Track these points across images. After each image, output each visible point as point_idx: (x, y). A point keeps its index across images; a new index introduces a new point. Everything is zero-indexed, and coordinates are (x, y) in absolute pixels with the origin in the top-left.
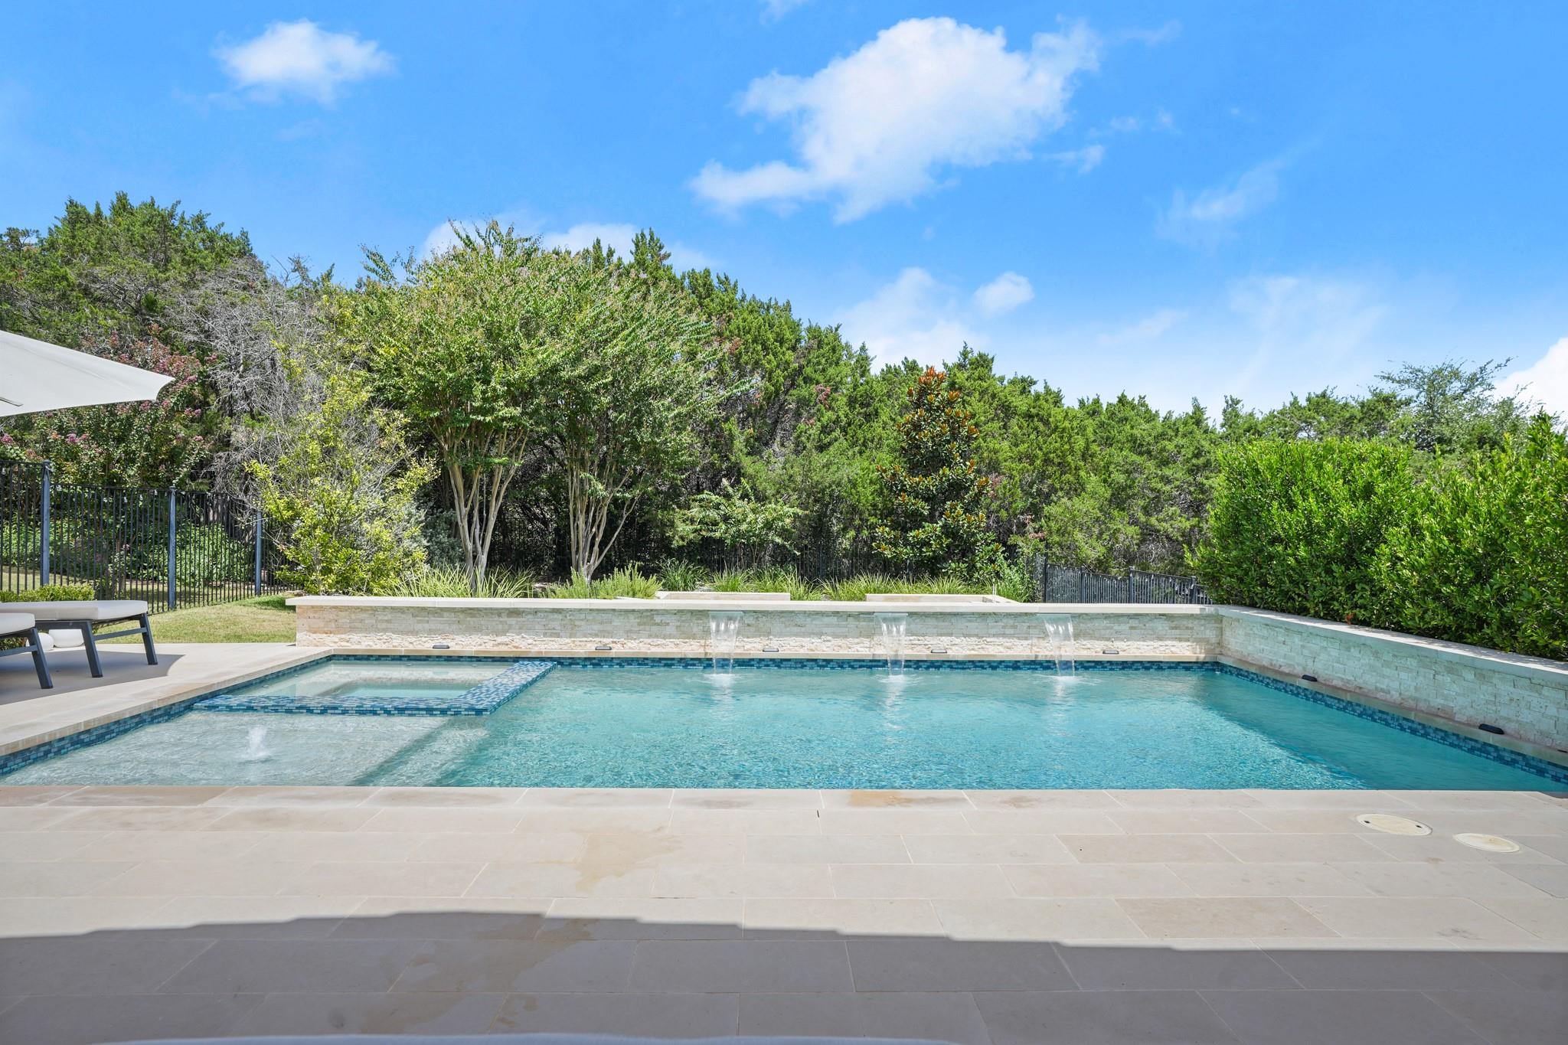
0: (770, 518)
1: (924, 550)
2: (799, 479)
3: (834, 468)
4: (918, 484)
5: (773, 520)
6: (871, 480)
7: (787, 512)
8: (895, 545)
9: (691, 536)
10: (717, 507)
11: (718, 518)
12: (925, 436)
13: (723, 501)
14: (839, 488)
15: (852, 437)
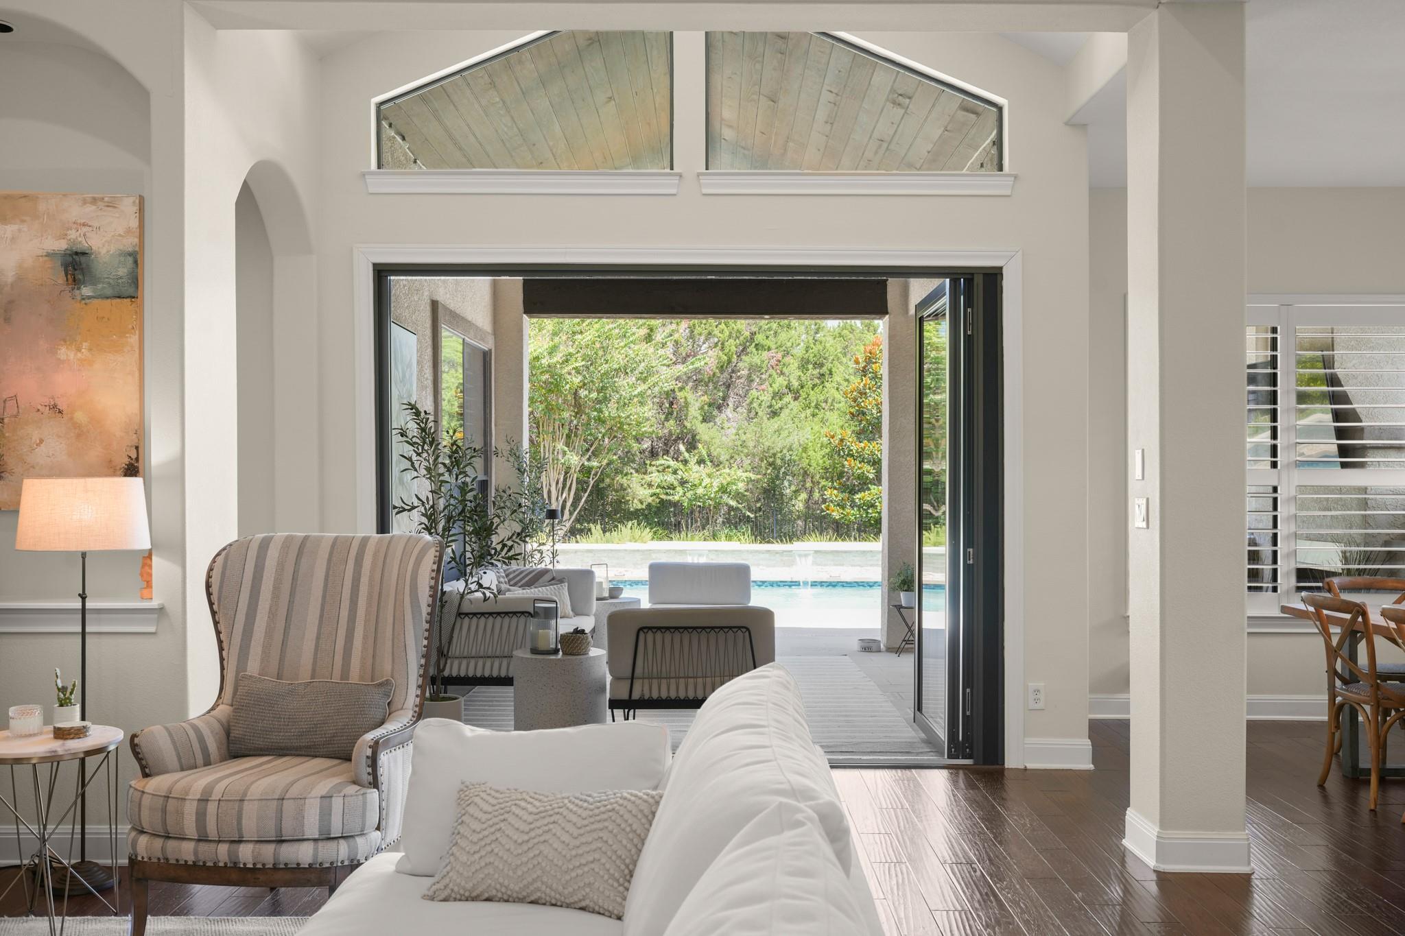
0: (725, 483)
1: (870, 511)
2: (751, 444)
3: (784, 434)
4: (863, 449)
5: (727, 484)
6: (822, 443)
7: (740, 477)
8: (843, 507)
9: (650, 500)
10: (675, 472)
11: (676, 483)
12: (870, 404)
13: (682, 467)
14: (791, 453)
15: (805, 399)
